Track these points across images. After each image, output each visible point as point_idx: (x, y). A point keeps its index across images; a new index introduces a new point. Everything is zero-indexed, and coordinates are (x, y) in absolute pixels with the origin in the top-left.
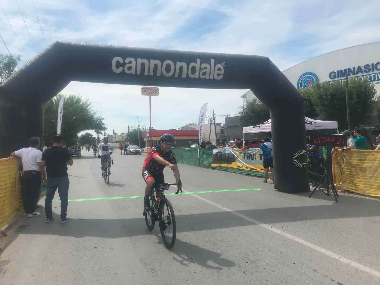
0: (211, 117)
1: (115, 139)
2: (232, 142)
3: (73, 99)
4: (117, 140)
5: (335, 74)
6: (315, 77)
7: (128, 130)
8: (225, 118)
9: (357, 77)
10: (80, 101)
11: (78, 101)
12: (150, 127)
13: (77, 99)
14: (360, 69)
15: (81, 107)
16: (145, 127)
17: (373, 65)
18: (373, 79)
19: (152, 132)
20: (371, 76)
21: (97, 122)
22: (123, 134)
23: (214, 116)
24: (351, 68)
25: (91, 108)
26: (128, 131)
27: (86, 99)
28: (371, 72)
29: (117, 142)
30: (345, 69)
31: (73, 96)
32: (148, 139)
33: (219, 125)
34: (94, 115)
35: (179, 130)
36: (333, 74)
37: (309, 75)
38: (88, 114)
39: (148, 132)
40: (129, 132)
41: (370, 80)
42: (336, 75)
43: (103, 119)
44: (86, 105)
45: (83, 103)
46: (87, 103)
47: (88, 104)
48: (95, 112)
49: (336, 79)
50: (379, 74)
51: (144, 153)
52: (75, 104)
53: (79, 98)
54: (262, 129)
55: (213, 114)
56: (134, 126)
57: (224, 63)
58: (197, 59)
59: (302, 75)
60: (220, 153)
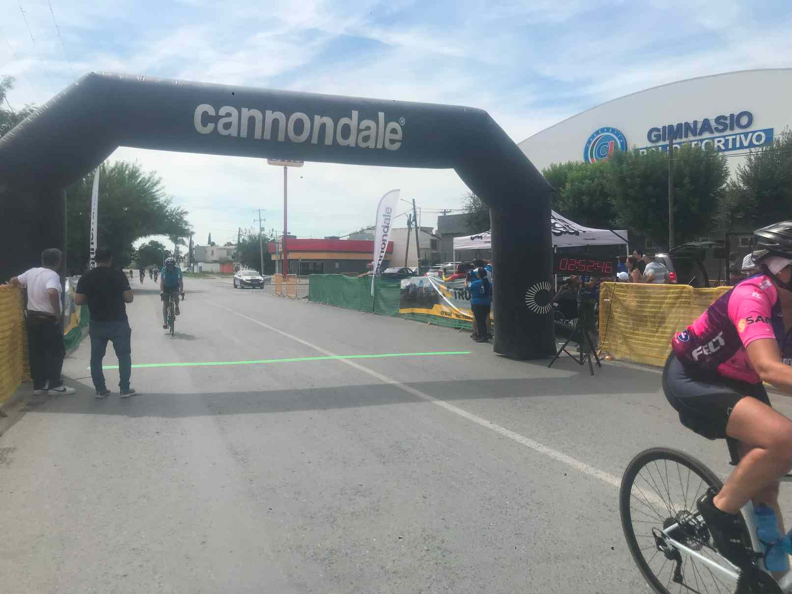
0: (410, 215)
1: (212, 254)
2: (451, 268)
3: (124, 170)
4: (215, 258)
5: (659, 133)
6: (620, 139)
7: (237, 237)
8: (439, 217)
9: (702, 141)
10: (137, 175)
11: (134, 174)
12: (285, 231)
13: (132, 171)
14: (706, 125)
15: (139, 188)
16: (274, 230)
17: (733, 118)
18: (730, 146)
19: (290, 243)
20: (728, 140)
21: (173, 218)
22: (229, 244)
23: (415, 212)
24: (689, 122)
25: (160, 190)
26: (239, 238)
27: (151, 171)
28: (728, 132)
29: (215, 262)
30: (678, 124)
31: (123, 163)
32: (281, 257)
33: (427, 230)
34: (168, 204)
35: (346, 238)
36: (655, 133)
37: (608, 134)
38: (155, 201)
39: (281, 241)
40: (241, 242)
41: (724, 146)
42: (660, 135)
43: (186, 213)
44: (149, 183)
45: (144, 178)
46: (151, 179)
47: (154, 182)
48: (169, 199)
49: (661, 143)
50: (742, 136)
51: (269, 286)
52: (127, 181)
53: (136, 167)
54: (486, 242)
55: (414, 209)
56: (251, 228)
57: (403, 121)
58: (353, 111)
59: (595, 133)
60: (413, 287)
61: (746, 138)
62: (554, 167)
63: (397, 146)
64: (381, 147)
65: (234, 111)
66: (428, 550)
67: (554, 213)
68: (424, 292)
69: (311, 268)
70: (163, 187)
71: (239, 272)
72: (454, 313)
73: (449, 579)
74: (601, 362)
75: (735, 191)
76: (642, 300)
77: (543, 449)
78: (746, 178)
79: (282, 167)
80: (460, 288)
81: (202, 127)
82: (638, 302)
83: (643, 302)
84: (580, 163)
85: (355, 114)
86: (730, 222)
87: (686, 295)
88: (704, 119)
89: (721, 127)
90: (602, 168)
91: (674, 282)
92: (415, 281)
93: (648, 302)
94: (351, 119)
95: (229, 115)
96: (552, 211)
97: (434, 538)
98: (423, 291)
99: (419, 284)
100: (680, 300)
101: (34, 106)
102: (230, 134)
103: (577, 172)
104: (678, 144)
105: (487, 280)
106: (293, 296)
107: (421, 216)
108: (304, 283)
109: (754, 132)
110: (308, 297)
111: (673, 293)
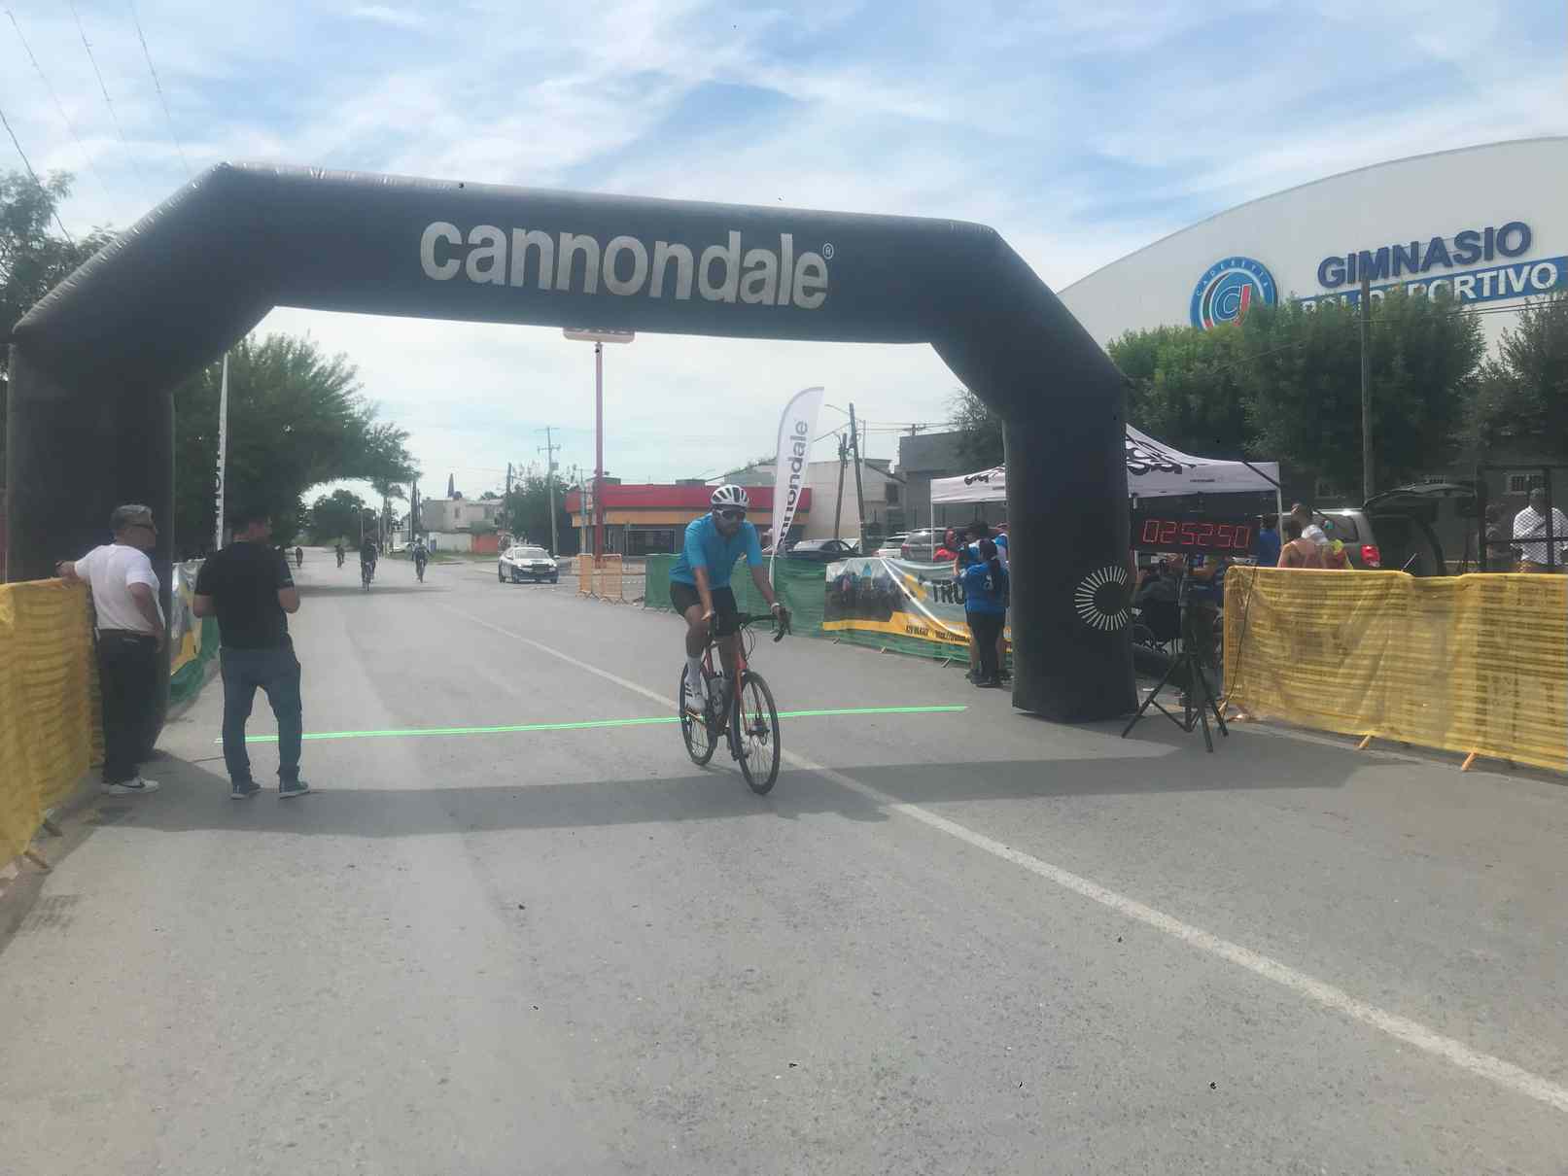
0: (845, 435)
1: (457, 515)
2: (927, 540)
3: (284, 352)
4: (462, 523)
5: (1340, 268)
6: (1262, 280)
7: (505, 482)
8: (901, 438)
9: (1428, 282)
10: (310, 361)
11: (303, 360)
12: (599, 471)
13: (302, 349)
14: (1438, 251)
15: (312, 388)
16: (578, 468)
17: (1492, 236)
18: (1486, 292)
19: (608, 492)
20: (1482, 279)
21: (379, 447)
22: (490, 496)
23: (854, 430)
24: (1403, 245)
25: (355, 390)
26: (508, 486)
27: (336, 354)
28: (1482, 265)
29: (462, 531)
30: (1379, 249)
31: (283, 338)
32: (590, 523)
33: (878, 465)
34: (369, 418)
36: (1334, 268)
38: (344, 413)
39: (591, 490)
40: (513, 491)
41: (1475, 293)
42: (1343, 270)
43: (405, 435)
44: (333, 378)
45: (323, 367)
46: (337, 370)
47: (344, 374)
48: (371, 407)
49: (1346, 288)
50: (1511, 272)
51: (567, 577)
52: (289, 374)
53: (306, 346)
54: (995, 489)
55: (853, 424)
56: (533, 464)
57: (829, 249)
58: (732, 234)
59: (1211, 269)
60: (851, 578)
61: (1518, 274)
62: (1130, 338)
63: (819, 299)
64: (787, 303)
65: (498, 235)
66: (883, 1098)
67: (1130, 430)
68: (872, 588)
69: (650, 541)
70: (360, 387)
71: (508, 550)
72: (930, 628)
73: (926, 1155)
74: (1229, 726)
75: (1498, 382)
76: (1309, 601)
77: (1113, 900)
78: (1519, 356)
79: (592, 345)
80: (946, 578)
81: (436, 267)
82: (1300, 605)
83: (1311, 606)
84: (1182, 329)
85: (735, 238)
86: (1487, 444)
87: (1397, 591)
88: (1434, 239)
89: (1467, 255)
90: (1227, 338)
91: (1374, 564)
92: (856, 566)
93: (1322, 606)
94: (727, 247)
95: (487, 242)
96: (1128, 425)
97: (895, 1075)
98: (870, 587)
99: (863, 574)
100: (1387, 601)
101: (110, 229)
102: (490, 281)
103: (1176, 346)
104: (1378, 289)
105: (997, 562)
106: (613, 596)
107: (866, 436)
108: (637, 572)
109: (1533, 264)
110: (645, 600)
111: (1372, 587)
